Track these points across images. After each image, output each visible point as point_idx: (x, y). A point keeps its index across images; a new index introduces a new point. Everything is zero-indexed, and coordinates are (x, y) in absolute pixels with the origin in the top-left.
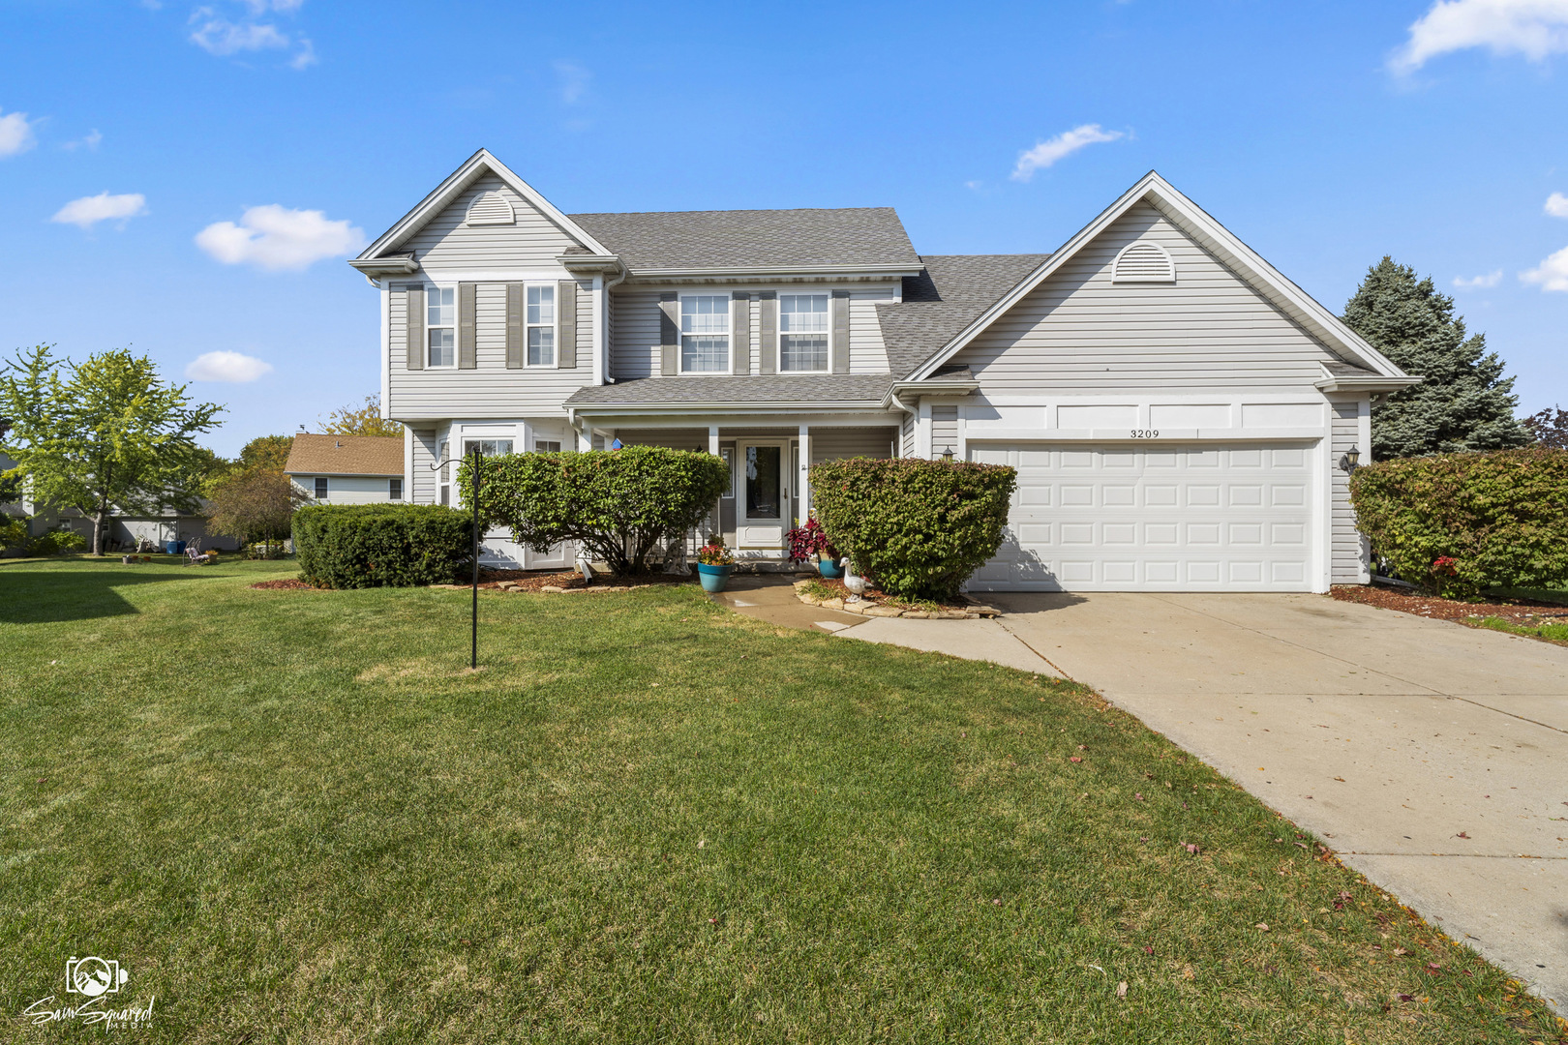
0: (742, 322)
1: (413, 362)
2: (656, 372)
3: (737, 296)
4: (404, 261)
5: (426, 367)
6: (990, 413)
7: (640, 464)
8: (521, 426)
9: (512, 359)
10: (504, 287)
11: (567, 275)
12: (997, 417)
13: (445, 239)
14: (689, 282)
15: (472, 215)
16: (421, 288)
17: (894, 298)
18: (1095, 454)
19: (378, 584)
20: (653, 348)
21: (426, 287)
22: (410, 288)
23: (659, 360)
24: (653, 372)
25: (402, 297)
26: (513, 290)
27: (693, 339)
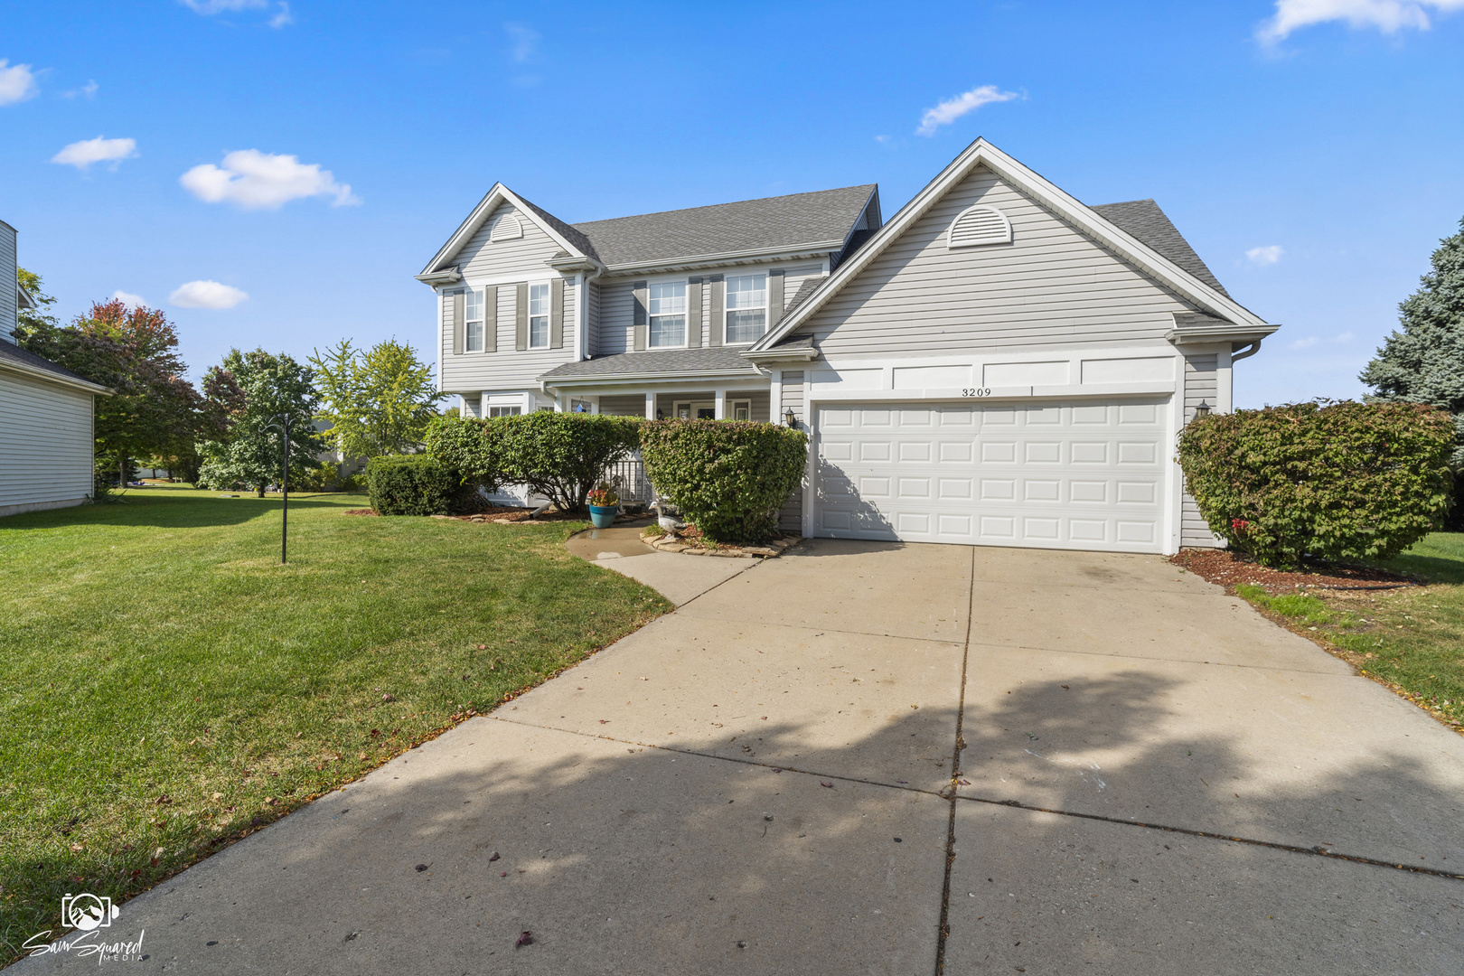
0: (696, 304)
1: (457, 351)
2: (630, 349)
3: (692, 281)
4: (451, 274)
5: (465, 352)
6: (833, 376)
7: (533, 425)
8: (526, 395)
9: (520, 344)
10: (515, 288)
11: (556, 274)
12: (838, 379)
13: (478, 254)
14: (654, 273)
15: (496, 233)
16: (463, 292)
17: (823, 272)
18: (933, 413)
19: (401, 513)
20: (628, 329)
21: (466, 291)
22: (456, 293)
23: (632, 338)
24: (628, 348)
25: (450, 299)
26: (521, 288)
27: (658, 320)
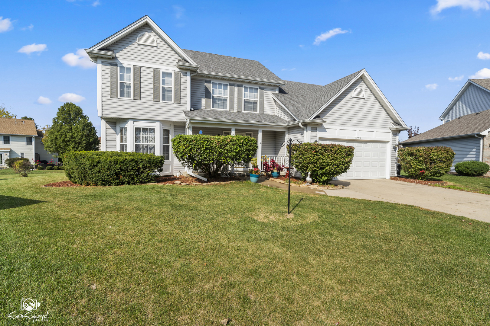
0: (232, 94)
1: (113, 94)
2: (203, 107)
3: (231, 85)
4: (110, 53)
5: (119, 97)
6: (324, 130)
9: (156, 98)
10: (152, 70)
11: (178, 70)
12: (326, 131)
13: (127, 47)
14: (215, 78)
15: (139, 40)
16: (116, 65)
20: (202, 99)
21: (119, 65)
22: (112, 64)
23: (204, 103)
24: (202, 107)
25: (107, 68)
26: (156, 72)
27: (215, 97)
